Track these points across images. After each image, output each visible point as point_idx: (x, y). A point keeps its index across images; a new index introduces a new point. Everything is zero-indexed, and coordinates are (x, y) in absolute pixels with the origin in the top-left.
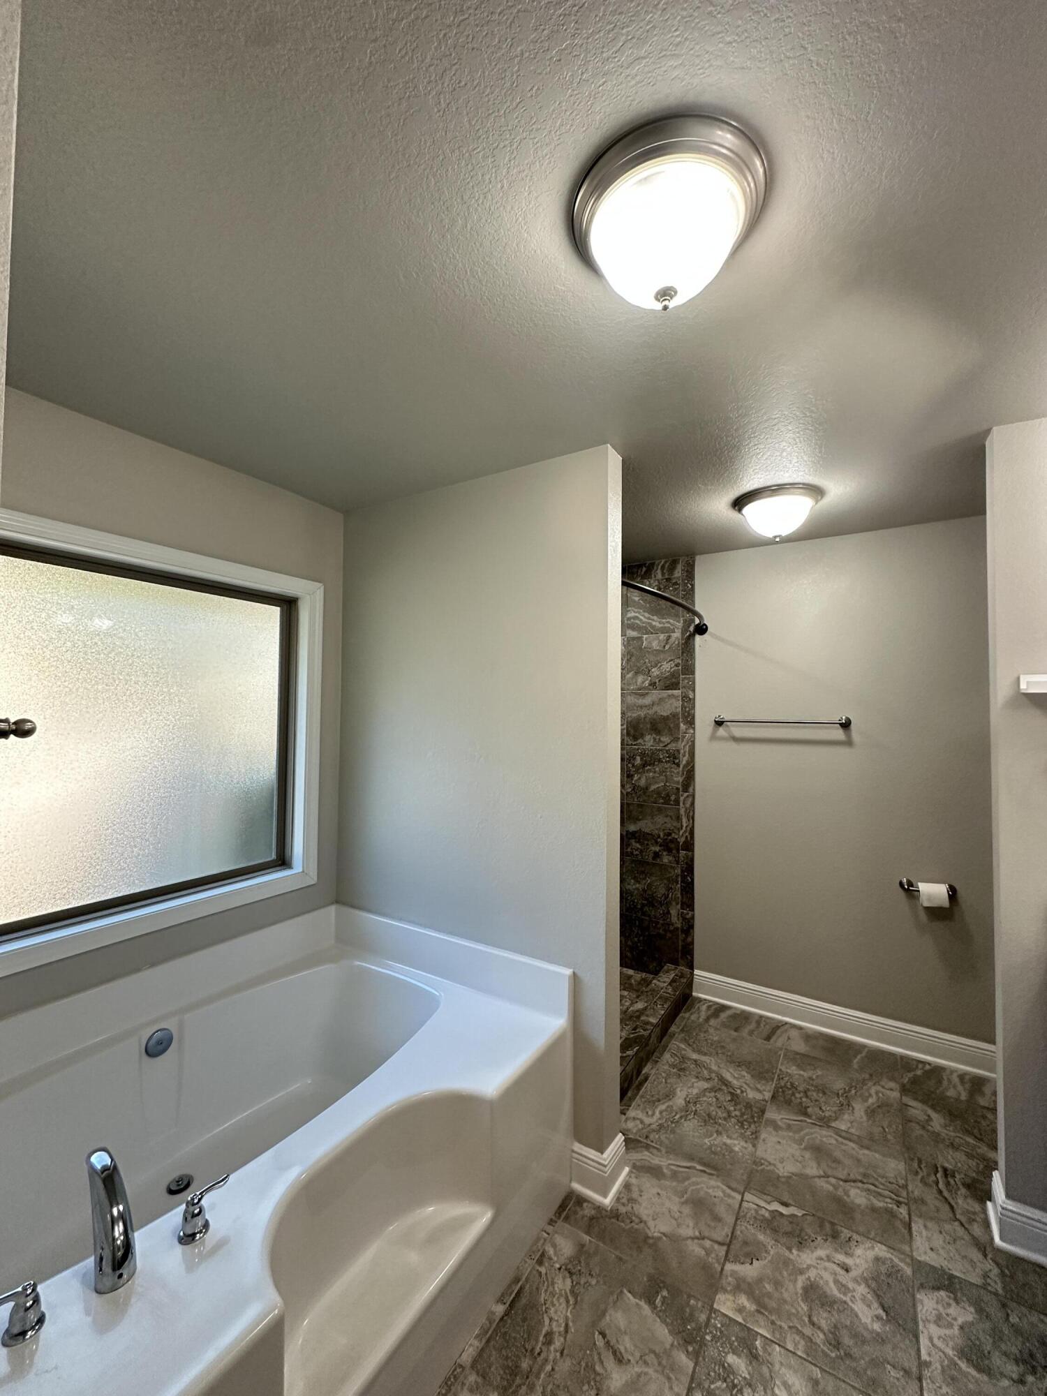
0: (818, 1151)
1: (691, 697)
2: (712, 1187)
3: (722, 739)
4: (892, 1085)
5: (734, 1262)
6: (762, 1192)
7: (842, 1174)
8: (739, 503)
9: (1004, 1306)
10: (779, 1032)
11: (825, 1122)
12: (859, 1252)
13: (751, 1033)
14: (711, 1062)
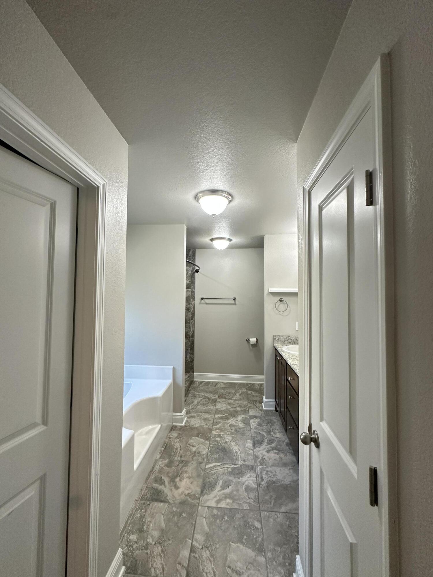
0: (230, 404)
1: (194, 291)
2: (208, 416)
3: (203, 303)
4: (244, 389)
5: (215, 425)
6: (219, 413)
7: (235, 406)
8: (212, 240)
9: (265, 417)
10: (218, 384)
11: (231, 399)
12: (239, 417)
13: (211, 386)
14: (202, 394)
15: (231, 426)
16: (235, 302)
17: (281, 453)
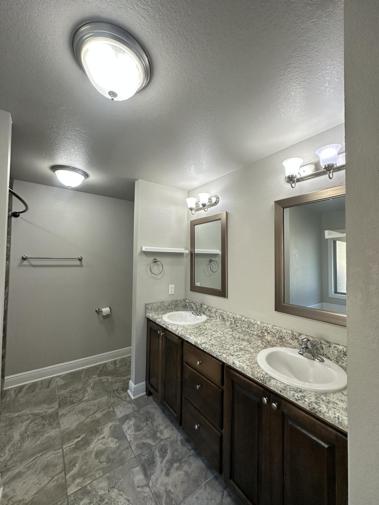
0: (82, 412)
3: (26, 266)
4: (95, 376)
6: (69, 440)
7: (92, 412)
9: (138, 411)
10: (52, 382)
11: (81, 401)
12: (105, 430)
13: (40, 389)
14: (27, 411)
15: (99, 454)
16: (81, 263)
17: (183, 465)
